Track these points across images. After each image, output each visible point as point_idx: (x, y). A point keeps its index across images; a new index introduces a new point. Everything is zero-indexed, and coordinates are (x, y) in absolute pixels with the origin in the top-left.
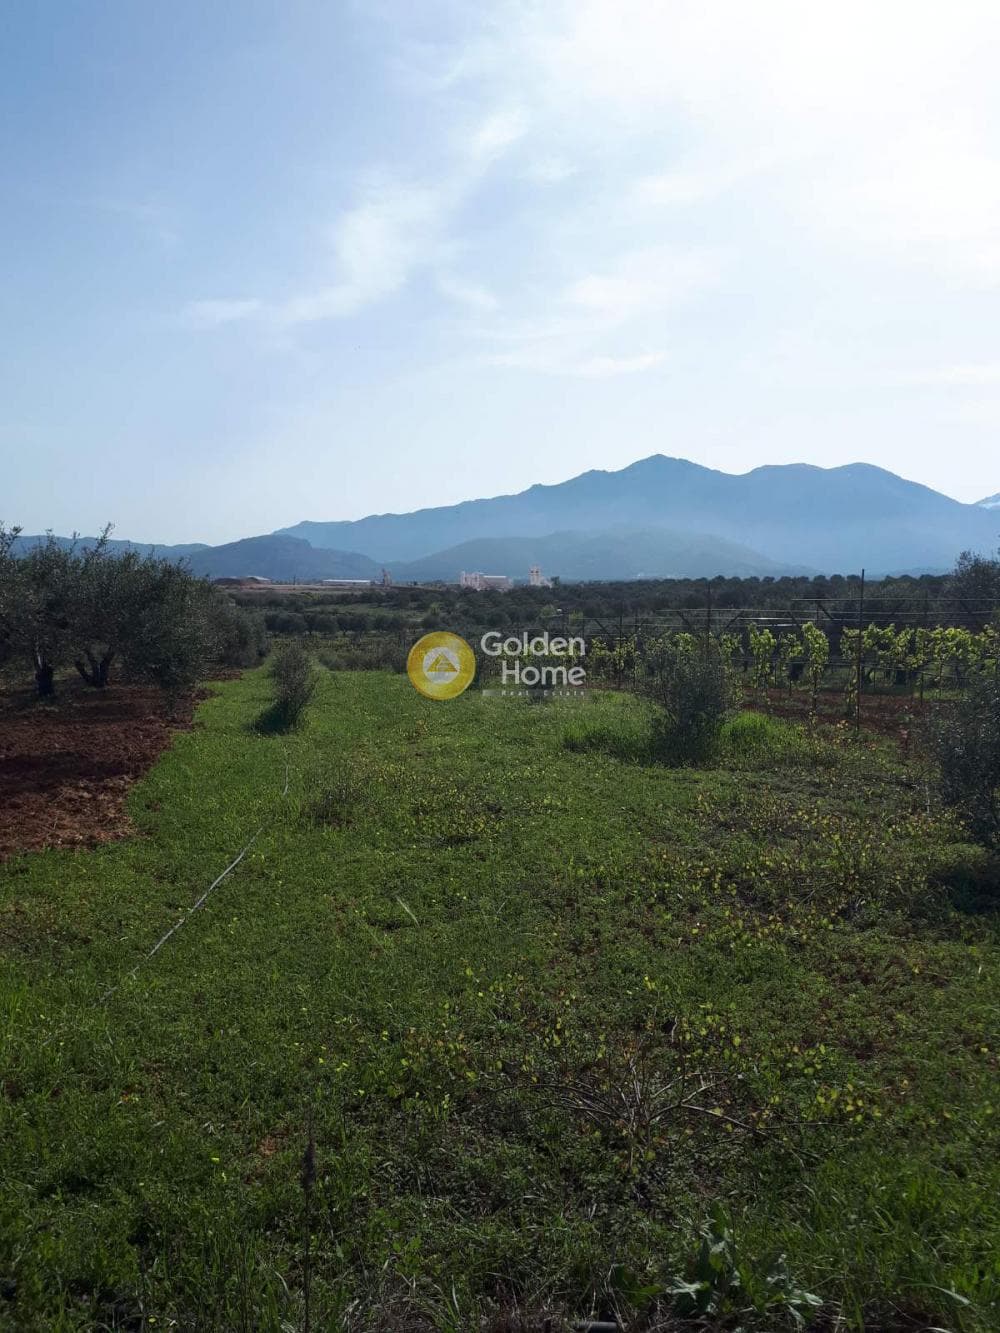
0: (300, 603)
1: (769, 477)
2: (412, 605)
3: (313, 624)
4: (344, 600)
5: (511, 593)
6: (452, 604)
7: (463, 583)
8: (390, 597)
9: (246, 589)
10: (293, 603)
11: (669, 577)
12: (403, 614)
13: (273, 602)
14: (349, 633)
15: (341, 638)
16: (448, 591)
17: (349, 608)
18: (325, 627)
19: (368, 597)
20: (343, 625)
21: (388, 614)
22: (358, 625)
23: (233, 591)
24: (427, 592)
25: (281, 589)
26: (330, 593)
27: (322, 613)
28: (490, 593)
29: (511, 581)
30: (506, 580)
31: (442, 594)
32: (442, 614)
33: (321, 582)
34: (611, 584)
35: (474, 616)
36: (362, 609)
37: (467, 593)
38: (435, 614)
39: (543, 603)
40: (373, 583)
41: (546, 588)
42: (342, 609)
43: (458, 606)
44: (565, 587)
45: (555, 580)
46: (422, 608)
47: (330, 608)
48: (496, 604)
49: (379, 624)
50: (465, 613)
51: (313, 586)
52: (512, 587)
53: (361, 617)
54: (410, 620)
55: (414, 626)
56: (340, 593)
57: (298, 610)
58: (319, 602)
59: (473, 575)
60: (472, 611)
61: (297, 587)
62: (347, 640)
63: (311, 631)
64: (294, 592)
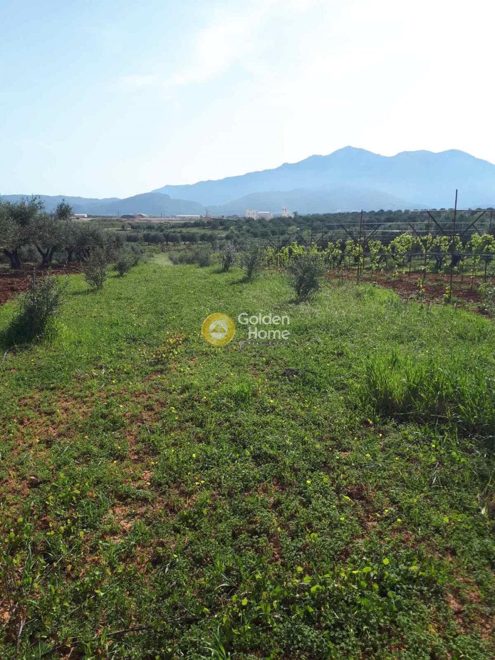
0: (163, 227)
1: (406, 157)
2: (221, 227)
3: (168, 238)
4: (185, 225)
5: (271, 221)
6: (241, 227)
7: (247, 216)
8: (209, 223)
9: (137, 220)
10: (160, 228)
11: (354, 211)
12: (216, 232)
13: (150, 227)
14: (188, 242)
15: (182, 245)
16: (239, 220)
17: (188, 230)
18: (174, 239)
19: (198, 224)
20: (184, 238)
21: (209, 232)
22: (191, 239)
23: (130, 222)
24: (228, 220)
25: (155, 221)
26: (178, 222)
27: (174, 232)
28: (262, 221)
29: (272, 214)
30: (269, 214)
31: (236, 221)
32: (236, 232)
33: (175, 217)
34: (325, 215)
35: (252, 233)
36: (194, 230)
37: (249, 221)
38: (232, 232)
39: (289, 225)
40: (201, 217)
41: (290, 218)
42: (184, 230)
43: (244, 227)
44: (300, 217)
45: (295, 213)
46: (226, 229)
47: (178, 230)
48: (264, 226)
49: (203, 238)
50: (248, 231)
51: (170, 219)
52: (272, 217)
53: (193, 234)
54: (219, 236)
55: (221, 239)
56: (183, 222)
57: (162, 231)
58: (173, 227)
59: (252, 212)
60: (252, 230)
61: (162, 219)
62: (185, 247)
63: (167, 242)
64: (162, 222)
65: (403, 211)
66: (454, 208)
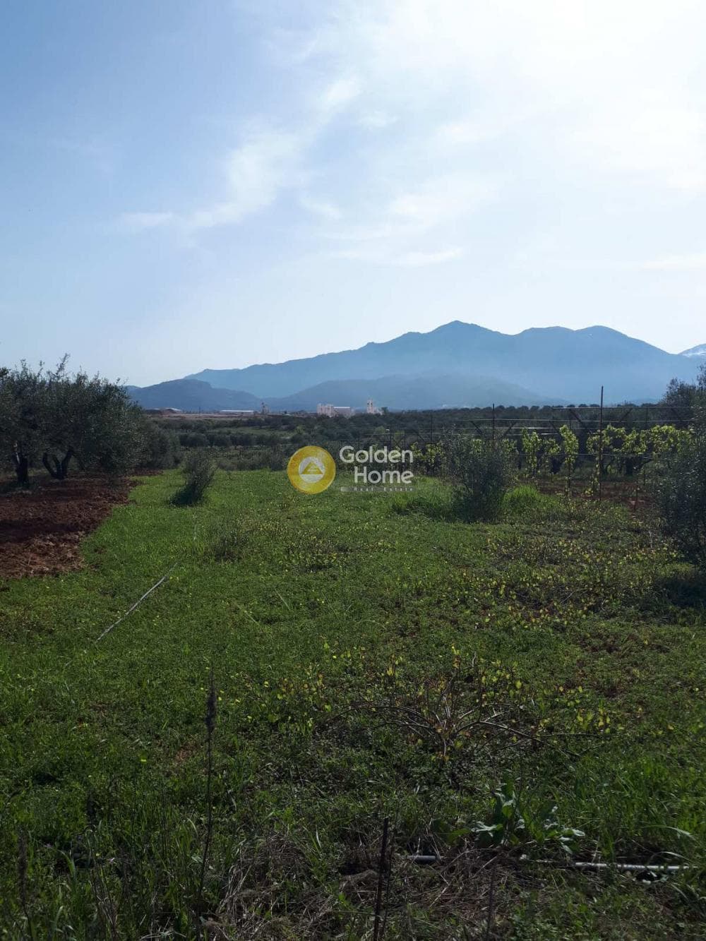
0: (204, 427)
1: (534, 336)
2: (284, 427)
3: (212, 441)
4: (235, 424)
5: (352, 419)
6: (312, 427)
7: (319, 412)
8: (268, 422)
9: (165, 417)
10: (200, 426)
11: (465, 407)
12: (278, 433)
13: (185, 426)
14: (239, 447)
15: (233, 450)
16: (309, 418)
17: (239, 430)
18: (222, 443)
19: (252, 422)
20: (235, 441)
21: (268, 434)
22: (245, 442)
23: (156, 419)
24: (294, 418)
25: (191, 417)
26: (223, 419)
27: (219, 433)
28: (339, 419)
29: (353, 410)
30: (349, 410)
31: (305, 420)
32: (304, 434)
33: (218, 412)
34: (424, 412)
35: (327, 435)
36: (248, 431)
37: (322, 419)
38: (300, 434)
39: (376, 425)
40: (255, 413)
41: (378, 415)
42: (234, 431)
43: (316, 428)
44: (392, 414)
45: (384, 409)
46: (291, 429)
47: (225, 430)
48: (343, 426)
49: (260, 441)
50: (321, 432)
51: (213, 415)
52: (354, 415)
53: (248, 436)
54: (282, 438)
55: (285, 442)
56: (232, 419)
57: (203, 431)
58: (218, 426)
59: (326, 406)
60: (326, 431)
61: (201, 415)
62: (238, 452)
63: (211, 445)
64: (201, 419)
65: (530, 408)
66: (600, 405)
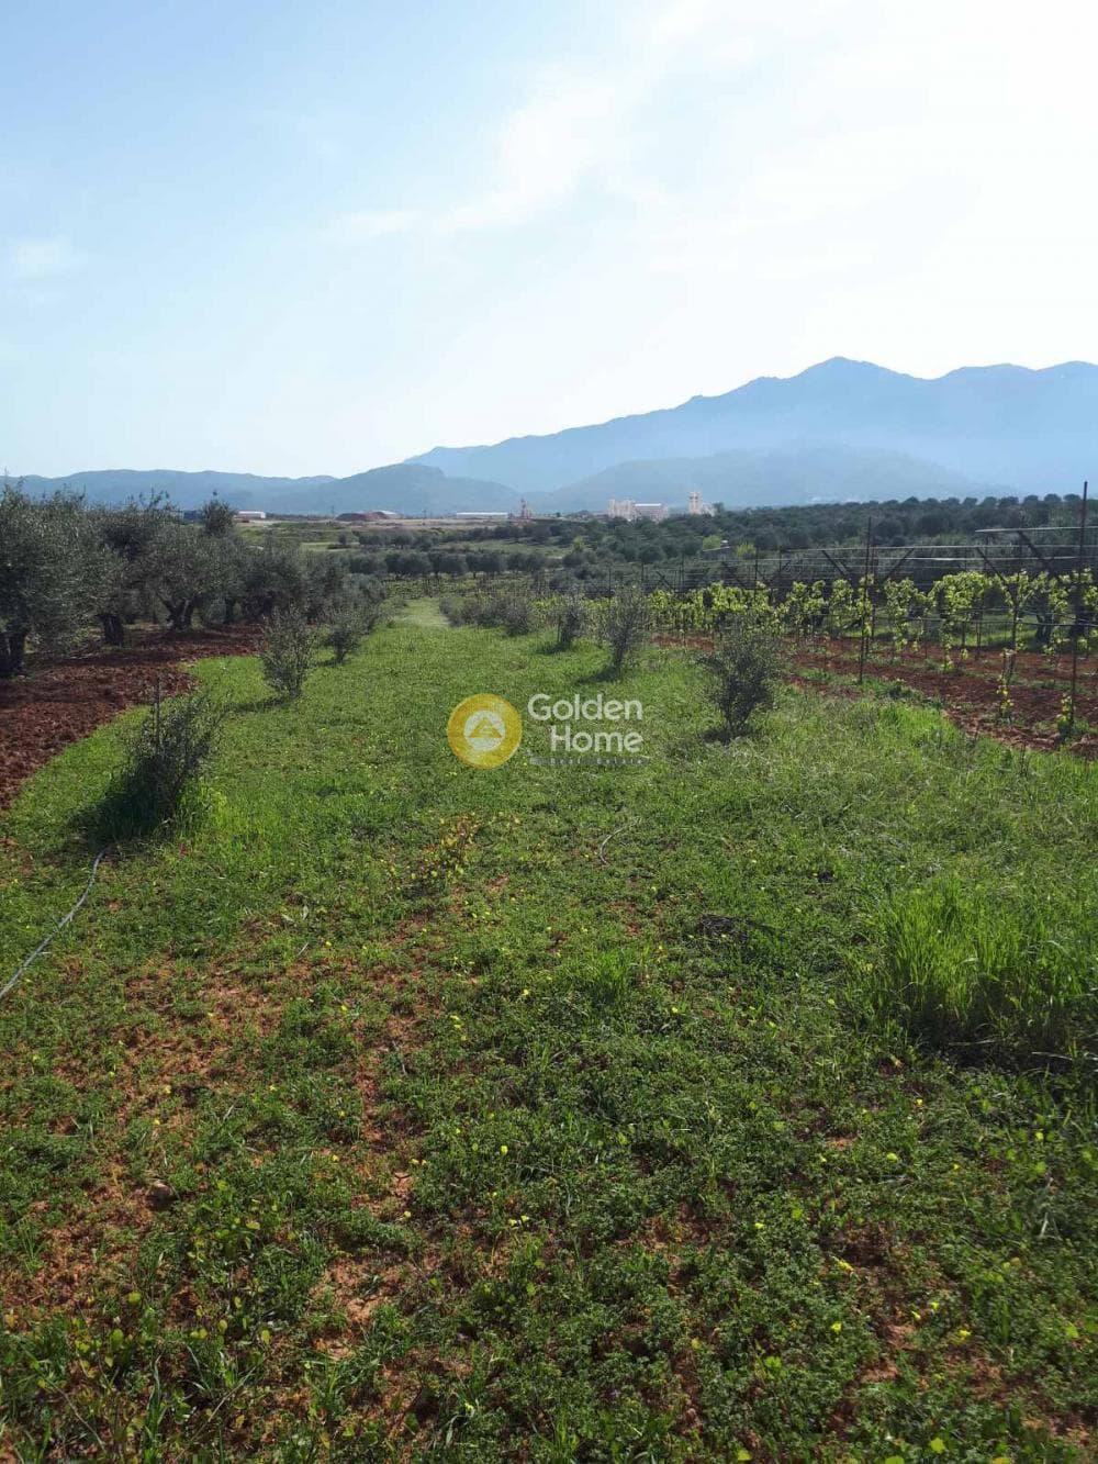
0: (430, 541)
1: (965, 379)
2: (553, 539)
3: (439, 564)
4: (477, 535)
5: (665, 524)
6: (598, 538)
7: (612, 513)
8: (528, 531)
9: (371, 525)
10: (422, 541)
11: (852, 500)
12: (543, 550)
13: (401, 541)
14: (481, 573)
15: (469, 580)
16: (594, 523)
17: (483, 545)
18: (452, 568)
19: (504, 533)
20: (473, 564)
21: (526, 550)
22: (489, 565)
23: (356, 528)
24: (569, 524)
25: (410, 525)
26: (460, 527)
27: (452, 550)
28: (643, 524)
29: (666, 509)
30: (660, 509)
31: (586, 526)
32: (586, 550)
33: (454, 517)
34: (784, 509)
35: (623, 551)
36: (496, 546)
37: (616, 524)
38: (578, 549)
39: (706, 533)
40: (511, 516)
41: (707, 516)
42: (474, 546)
43: (605, 539)
44: (730, 514)
45: (718, 506)
46: (564, 542)
47: (461, 545)
48: (650, 536)
49: (515, 563)
50: (613, 547)
51: (444, 521)
52: (667, 517)
53: (495, 555)
54: (550, 557)
55: (554, 565)
56: (472, 528)
57: (425, 548)
58: (450, 539)
59: (623, 504)
60: (621, 545)
61: (427, 521)
62: (475, 583)
63: (436, 572)
64: (424, 528)
65: (961, 502)
